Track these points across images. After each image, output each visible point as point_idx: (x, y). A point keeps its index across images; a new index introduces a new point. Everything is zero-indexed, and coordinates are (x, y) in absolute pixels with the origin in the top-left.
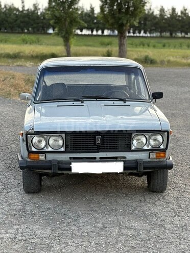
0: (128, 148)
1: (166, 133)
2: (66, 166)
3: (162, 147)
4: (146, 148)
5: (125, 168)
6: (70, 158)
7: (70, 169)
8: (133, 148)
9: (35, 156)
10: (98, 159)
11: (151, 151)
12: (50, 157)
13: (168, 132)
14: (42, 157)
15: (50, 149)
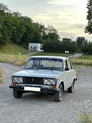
1: (55, 79)
3: (54, 84)
4: (49, 84)
5: (41, 90)
8: (44, 84)
10: (33, 86)
11: (51, 85)
12: (19, 85)
14: (17, 85)
15: (19, 82)
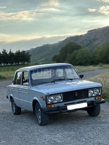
0: (87, 96)
2: (65, 108)
3: (100, 94)
4: (94, 95)
5: (88, 105)
6: (65, 104)
7: (67, 109)
8: (89, 96)
9: (50, 106)
10: (76, 103)
11: (96, 96)
12: (56, 105)
13: (101, 87)
14: (53, 106)
15: (56, 102)
